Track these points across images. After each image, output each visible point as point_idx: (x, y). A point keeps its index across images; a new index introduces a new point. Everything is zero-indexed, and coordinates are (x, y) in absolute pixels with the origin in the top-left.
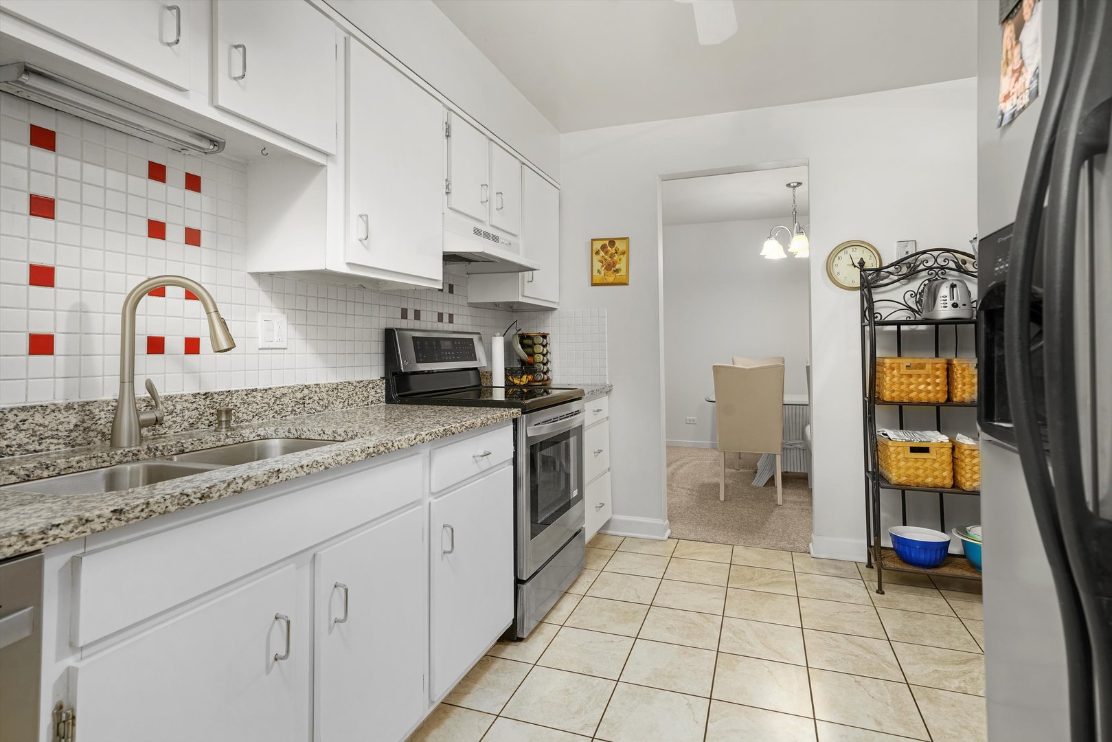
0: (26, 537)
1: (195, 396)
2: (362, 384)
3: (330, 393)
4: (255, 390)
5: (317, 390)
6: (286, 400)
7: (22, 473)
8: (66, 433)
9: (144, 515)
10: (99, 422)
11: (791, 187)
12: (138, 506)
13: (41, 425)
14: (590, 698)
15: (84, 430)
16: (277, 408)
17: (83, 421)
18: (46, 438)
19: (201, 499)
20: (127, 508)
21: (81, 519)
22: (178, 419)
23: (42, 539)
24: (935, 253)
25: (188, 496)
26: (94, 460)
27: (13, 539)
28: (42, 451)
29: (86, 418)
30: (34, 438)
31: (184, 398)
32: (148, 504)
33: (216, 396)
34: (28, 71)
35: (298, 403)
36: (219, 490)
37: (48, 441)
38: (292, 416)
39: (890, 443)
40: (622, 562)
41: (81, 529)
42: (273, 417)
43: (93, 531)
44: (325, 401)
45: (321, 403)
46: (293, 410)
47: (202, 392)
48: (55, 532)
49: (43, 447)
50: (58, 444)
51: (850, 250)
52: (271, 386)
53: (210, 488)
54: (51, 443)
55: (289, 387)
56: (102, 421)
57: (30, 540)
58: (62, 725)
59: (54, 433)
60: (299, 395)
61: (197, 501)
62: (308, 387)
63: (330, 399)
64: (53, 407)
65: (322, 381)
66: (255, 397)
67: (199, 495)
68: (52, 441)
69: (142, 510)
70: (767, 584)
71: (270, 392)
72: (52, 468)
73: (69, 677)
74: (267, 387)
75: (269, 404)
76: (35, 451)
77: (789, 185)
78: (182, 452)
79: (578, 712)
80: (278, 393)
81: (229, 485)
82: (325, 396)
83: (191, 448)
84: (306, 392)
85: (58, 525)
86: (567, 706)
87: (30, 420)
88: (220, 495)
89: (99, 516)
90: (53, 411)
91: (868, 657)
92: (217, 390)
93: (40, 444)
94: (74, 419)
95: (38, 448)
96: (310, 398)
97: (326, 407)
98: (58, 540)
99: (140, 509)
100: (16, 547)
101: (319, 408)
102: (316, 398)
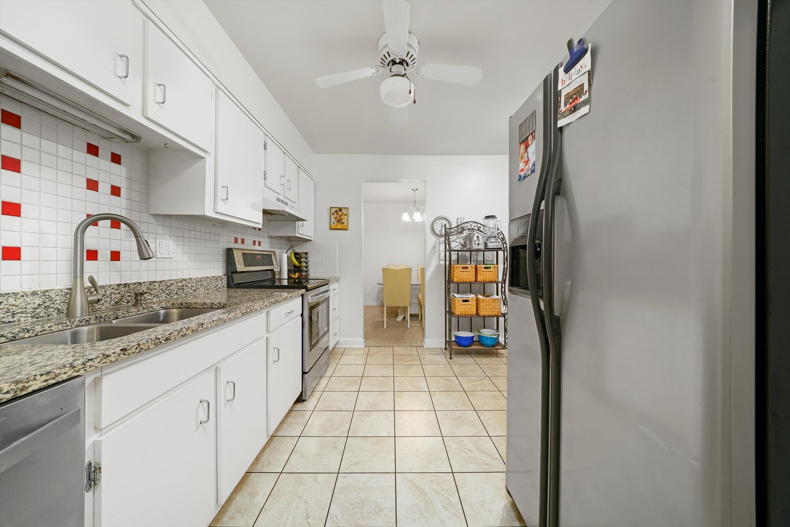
0: (74, 367)
1: (118, 285)
2: (214, 278)
3: (197, 283)
4: (155, 282)
5: (190, 281)
6: (172, 287)
7: (10, 335)
8: (32, 310)
9: (137, 351)
10: (56, 303)
12: (134, 346)
13: (13, 305)
14: (342, 420)
15: (45, 307)
16: (168, 292)
17: (44, 302)
18: (17, 314)
19: (166, 341)
20: (129, 348)
21: (104, 355)
22: (108, 300)
23: (83, 368)
24: (471, 223)
25: (159, 339)
26: (60, 325)
27: (67, 369)
28: (14, 322)
29: (46, 300)
30: (8, 314)
31: (112, 287)
32: (139, 344)
33: (131, 285)
34: (9, 75)
35: (179, 289)
36: (174, 335)
37: (19, 315)
38: (176, 296)
39: (456, 299)
40: (345, 359)
41: (104, 361)
42: (166, 297)
43: (111, 362)
44: (195, 287)
45: (193, 288)
46: (177, 293)
47: (123, 283)
48: (90, 363)
49: (15, 319)
50: (27, 317)
51: (441, 220)
52: (164, 279)
53: (170, 334)
54: (21, 317)
55: (175, 280)
56: (58, 302)
57: (76, 369)
58: (92, 474)
59: (23, 310)
60: (180, 284)
61: (164, 342)
62: (185, 280)
63: (198, 286)
64: (22, 294)
65: (192, 276)
66: (155, 286)
67: (165, 339)
68: (22, 315)
69: (136, 348)
70: (409, 361)
71: (164, 283)
72: (31, 332)
73: (97, 445)
74: (162, 280)
75: (163, 290)
76: (9, 322)
77: (413, 189)
78: (117, 318)
79: (338, 428)
80: (168, 284)
81: (179, 332)
82: (195, 285)
83: (122, 315)
84: (184, 282)
85: (92, 359)
86: (332, 426)
87: (5, 302)
88: (175, 338)
89: (114, 353)
90: (23, 296)
91: (450, 383)
92: (132, 282)
93: (13, 317)
94: (38, 301)
95: (12, 320)
96: (186, 286)
97: (195, 291)
98: (92, 368)
99: (135, 348)
100: (68, 374)
101: (191, 292)
102: (190, 286)
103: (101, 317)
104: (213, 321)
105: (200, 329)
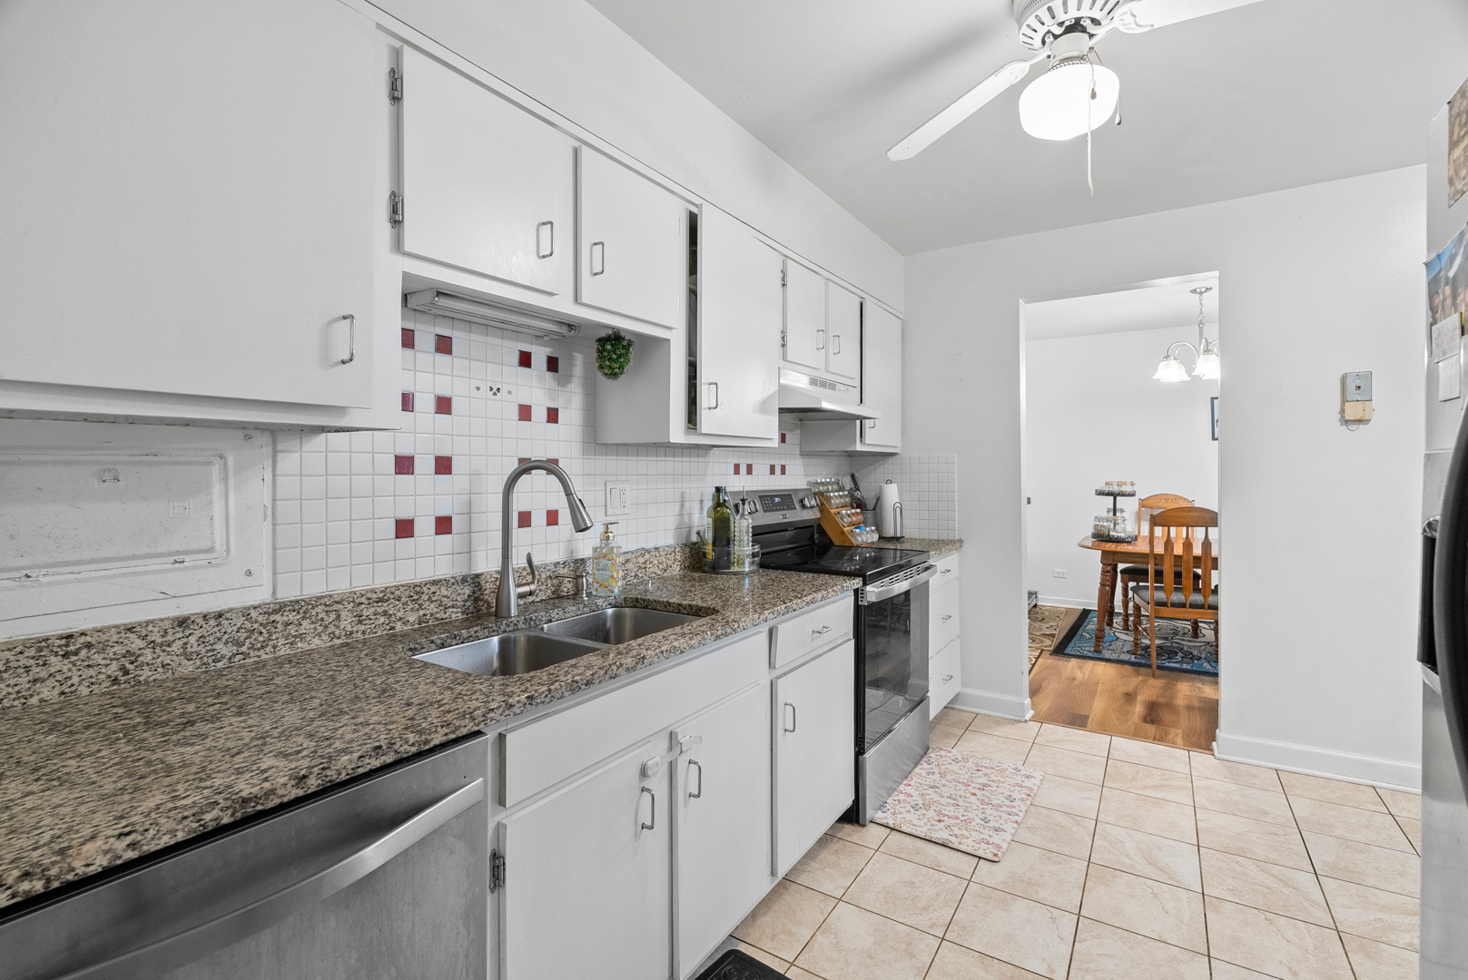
0: (474, 719)
1: (555, 565)
3: (668, 556)
5: (657, 554)
6: (630, 565)
7: (439, 642)
8: (462, 603)
9: (547, 700)
10: (485, 593)
11: (1197, 293)
12: (543, 692)
13: (445, 597)
15: (475, 599)
17: (474, 592)
18: (449, 607)
19: (586, 685)
20: (537, 695)
21: (507, 705)
22: (543, 588)
23: (483, 721)
25: (577, 682)
26: (486, 630)
27: (467, 721)
28: (446, 618)
29: (476, 589)
30: (441, 608)
31: (548, 568)
32: (550, 690)
33: (572, 564)
35: (640, 568)
36: (599, 677)
37: (451, 610)
41: (507, 712)
43: (515, 714)
44: (664, 564)
46: (636, 575)
47: (561, 560)
48: (492, 715)
49: (447, 616)
50: (457, 613)
53: (592, 675)
54: (452, 612)
55: (633, 552)
56: (487, 592)
57: (476, 721)
58: (496, 870)
59: (455, 603)
60: (641, 560)
61: (583, 687)
62: (648, 551)
64: (453, 581)
67: (585, 681)
68: (453, 610)
69: (546, 696)
72: (458, 638)
73: (500, 828)
76: (442, 619)
78: (551, 621)
79: (925, 909)
80: (625, 558)
81: (606, 672)
82: (664, 559)
83: (556, 617)
84: (647, 556)
85: (493, 709)
87: (438, 593)
88: (600, 681)
89: (518, 702)
90: (453, 584)
92: (573, 559)
93: (445, 613)
94: (467, 591)
95: (444, 616)
96: (651, 563)
98: (494, 722)
99: (544, 695)
100: (469, 727)
101: (659, 572)
102: (656, 562)
103: (531, 619)
104: (662, 652)
105: (639, 666)
